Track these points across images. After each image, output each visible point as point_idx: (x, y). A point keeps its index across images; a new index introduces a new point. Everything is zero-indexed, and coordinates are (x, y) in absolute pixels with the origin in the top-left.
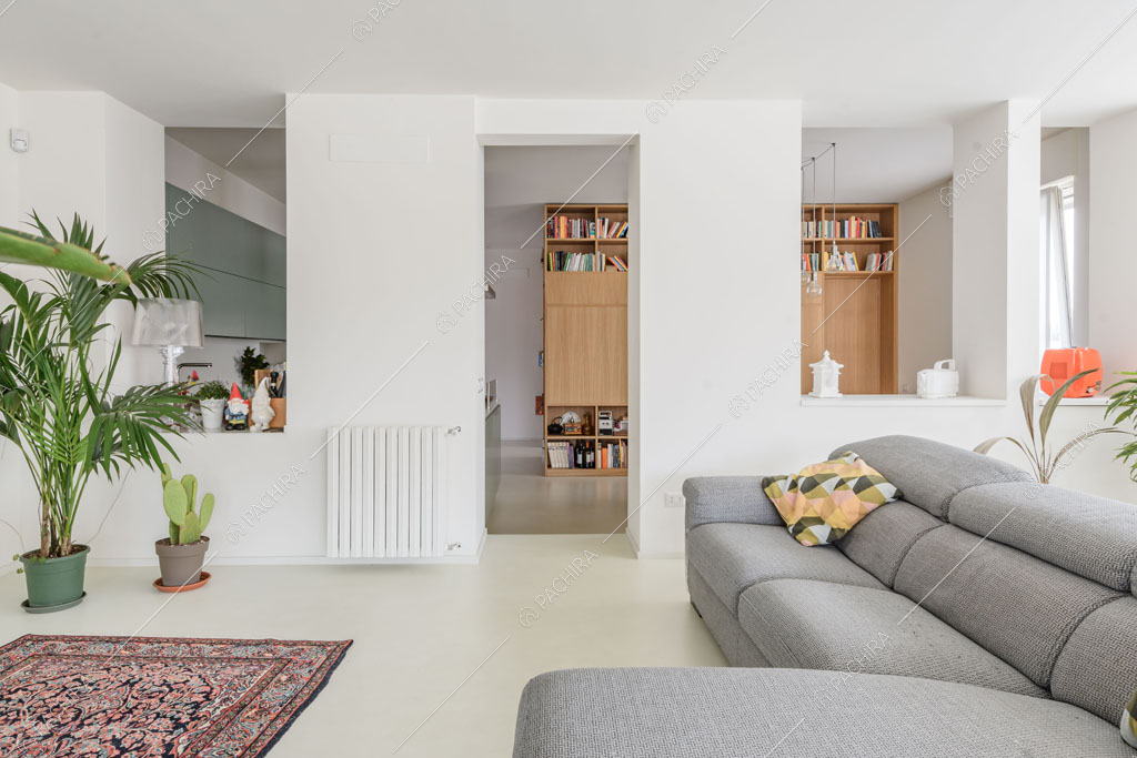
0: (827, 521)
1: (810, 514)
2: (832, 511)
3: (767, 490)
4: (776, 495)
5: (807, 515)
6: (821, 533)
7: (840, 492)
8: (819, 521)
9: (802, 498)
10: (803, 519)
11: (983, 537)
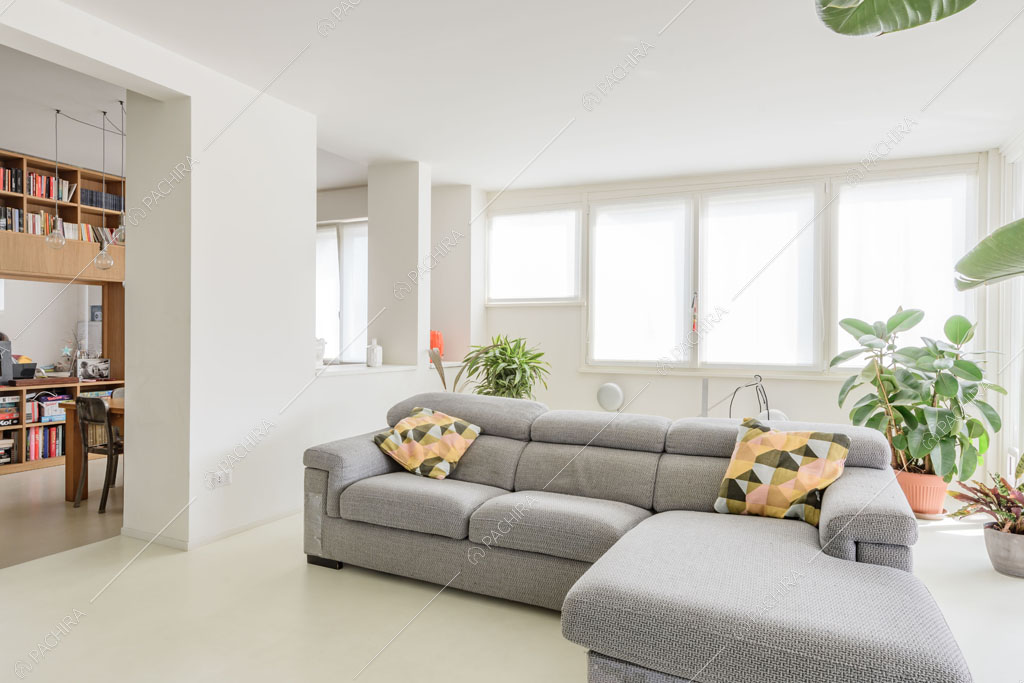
0: (445, 458)
1: (431, 456)
2: (449, 450)
3: (383, 445)
4: (393, 447)
5: (428, 457)
6: (444, 468)
7: (447, 435)
8: (439, 459)
9: (419, 446)
10: (425, 461)
11: (584, 445)
